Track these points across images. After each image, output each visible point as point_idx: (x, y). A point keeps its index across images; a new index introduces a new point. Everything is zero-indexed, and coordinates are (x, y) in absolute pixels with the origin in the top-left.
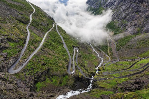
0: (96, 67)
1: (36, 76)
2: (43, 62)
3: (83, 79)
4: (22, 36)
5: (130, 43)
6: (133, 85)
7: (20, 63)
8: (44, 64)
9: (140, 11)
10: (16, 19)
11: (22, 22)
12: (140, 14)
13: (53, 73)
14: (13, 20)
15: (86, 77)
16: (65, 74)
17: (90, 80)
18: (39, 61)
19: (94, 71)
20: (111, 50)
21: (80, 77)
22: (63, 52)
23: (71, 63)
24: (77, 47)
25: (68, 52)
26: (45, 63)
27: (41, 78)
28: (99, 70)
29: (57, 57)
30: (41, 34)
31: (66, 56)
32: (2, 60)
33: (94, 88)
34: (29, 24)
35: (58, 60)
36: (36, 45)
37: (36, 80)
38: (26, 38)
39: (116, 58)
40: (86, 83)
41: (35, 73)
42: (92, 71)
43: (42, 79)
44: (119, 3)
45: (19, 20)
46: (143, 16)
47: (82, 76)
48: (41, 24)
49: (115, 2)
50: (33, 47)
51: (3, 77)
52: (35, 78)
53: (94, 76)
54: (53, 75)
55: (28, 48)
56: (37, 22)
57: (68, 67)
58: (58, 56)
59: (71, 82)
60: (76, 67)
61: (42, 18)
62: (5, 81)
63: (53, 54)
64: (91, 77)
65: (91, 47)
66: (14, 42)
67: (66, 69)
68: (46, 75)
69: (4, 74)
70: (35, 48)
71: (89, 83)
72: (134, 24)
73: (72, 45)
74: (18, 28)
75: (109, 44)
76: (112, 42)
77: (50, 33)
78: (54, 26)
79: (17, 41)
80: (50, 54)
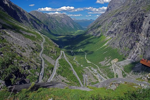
4: (39, 64)
10: (32, 48)
12: (140, 42)
24: (85, 74)
25: (79, 79)
30: (52, 62)
36: (50, 72)
48: (51, 52)
50: (48, 74)
56: (48, 50)
63: (66, 81)
70: (50, 75)
73: (80, 72)
74: (34, 56)
75: (115, 70)
76: (117, 69)
77: (59, 60)
78: (62, 54)
79: (35, 68)
80: (63, 81)
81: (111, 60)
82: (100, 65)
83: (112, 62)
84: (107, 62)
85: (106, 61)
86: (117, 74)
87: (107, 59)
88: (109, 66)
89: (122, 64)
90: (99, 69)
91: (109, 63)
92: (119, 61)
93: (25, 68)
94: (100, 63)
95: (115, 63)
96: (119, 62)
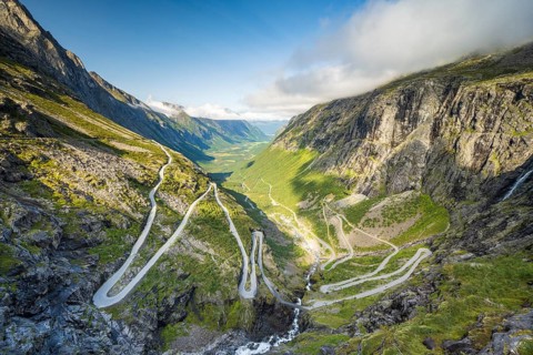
0: (305, 274)
1: (162, 309)
2: (180, 272)
3: (277, 306)
4: (138, 216)
5: (369, 216)
6: (390, 312)
7: (125, 277)
8: (184, 277)
10: (130, 179)
13: (205, 299)
15: (283, 302)
16: (233, 298)
17: (293, 308)
18: (173, 270)
19: (301, 286)
20: (333, 234)
21: (268, 302)
23: (246, 268)
24: (259, 231)
26: (187, 273)
27: (174, 314)
28: (312, 281)
30: (181, 207)
31: (236, 254)
32: (85, 274)
33: (304, 330)
34: (157, 188)
35: (217, 264)
36: (168, 231)
37: (161, 318)
38: (147, 217)
39: (345, 251)
40: (285, 316)
41: (161, 300)
42: (296, 286)
43: (178, 316)
44: (336, 141)
47: (274, 300)
48: (183, 187)
49: (328, 139)
50: (160, 237)
51: (77, 318)
52: (159, 314)
53: (301, 298)
54: (203, 304)
55: (150, 239)
57: (239, 280)
58: (217, 254)
59: (247, 317)
60: (259, 277)
62: (82, 328)
63: (206, 250)
64: (296, 301)
66: (117, 228)
67: (236, 286)
68: (187, 305)
69: (83, 309)
70: (166, 239)
71: (292, 316)
72: (370, 177)
73: (247, 227)
75: (328, 218)
76: (333, 217)
78: (209, 189)
79: (124, 225)
80: (198, 251)
81: (319, 198)
83: (322, 202)
84: (312, 202)
85: (310, 201)
86: (331, 226)
87: (311, 197)
88: (316, 210)
89: (341, 206)
90: (296, 218)
91: (317, 205)
92: (336, 199)
93: (94, 227)
94: (297, 204)
95: (328, 204)
96: (337, 202)
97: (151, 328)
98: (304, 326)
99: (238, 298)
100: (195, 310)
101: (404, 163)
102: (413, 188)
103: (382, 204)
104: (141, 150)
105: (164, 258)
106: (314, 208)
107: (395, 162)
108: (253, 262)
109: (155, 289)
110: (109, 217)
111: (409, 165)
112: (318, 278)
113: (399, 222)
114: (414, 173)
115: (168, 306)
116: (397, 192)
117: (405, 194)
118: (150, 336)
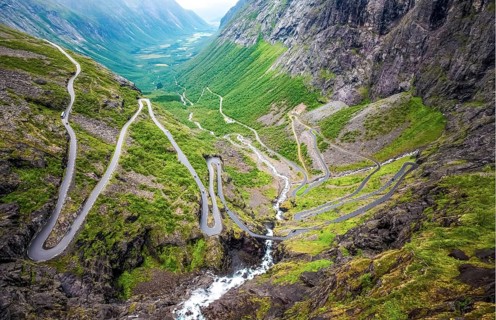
0: (273, 203)
1: (114, 256)
2: (126, 214)
3: (247, 240)
4: (54, 148)
5: (350, 129)
6: (376, 232)
7: (60, 226)
8: (132, 219)
9: (361, 45)
10: (29, 100)
11: (48, 106)
12: (362, 51)
13: (162, 240)
14: (18, 104)
15: (253, 235)
16: (195, 236)
17: (264, 240)
18: (117, 213)
19: (271, 216)
20: (305, 154)
21: (237, 237)
22: (181, 176)
23: (206, 202)
24: (215, 156)
25: (193, 173)
26: (136, 214)
27: (130, 260)
28: (284, 210)
29: (167, 193)
30: (109, 134)
31: (191, 187)
32: (7, 226)
33: (279, 260)
34: (70, 109)
35: (169, 201)
36: (99, 166)
37: (115, 266)
38: (67, 150)
39: (320, 172)
40: (257, 249)
41: (110, 246)
42: (265, 217)
43: (134, 262)
44: (307, 28)
45: (37, 102)
46: (370, 57)
47: (243, 234)
48: (105, 106)
49: (295, 26)
50: (91, 175)
51: (16, 276)
52: (112, 262)
53: (272, 228)
54: (161, 246)
55: (79, 178)
56: (92, 102)
57: (200, 215)
58: (168, 188)
59: (216, 255)
60: (222, 211)
61: (104, 88)
62: (25, 285)
63: (153, 186)
65: (251, 151)
66: (32, 167)
67: (196, 224)
68: (142, 249)
69: (19, 266)
70: (99, 176)
71: (264, 248)
72: (351, 78)
73: (200, 153)
74: (37, 125)
75: (299, 135)
76: (305, 132)
77: (134, 127)
78: (141, 106)
79: (40, 163)
80: (144, 188)
81: (287, 110)
82: (259, 127)
83: (290, 115)
84: (278, 116)
85: (274, 114)
86: (303, 144)
87: (276, 109)
88: (283, 126)
89: (314, 118)
90: (258, 138)
91: (283, 119)
92: (308, 109)
94: (259, 120)
95: (299, 117)
96: (310, 113)
97: (106, 276)
98: (278, 256)
99: (201, 236)
100: (152, 254)
101: (394, 57)
102: (402, 90)
103: (365, 112)
104: (33, 55)
105: (103, 200)
106: (281, 123)
107: (384, 55)
108: (213, 195)
109: (100, 236)
110: (17, 153)
111: (400, 59)
112: (288, 205)
113: (385, 133)
114: (405, 70)
115: (120, 252)
116: (384, 95)
117: (393, 99)
118: (108, 285)
